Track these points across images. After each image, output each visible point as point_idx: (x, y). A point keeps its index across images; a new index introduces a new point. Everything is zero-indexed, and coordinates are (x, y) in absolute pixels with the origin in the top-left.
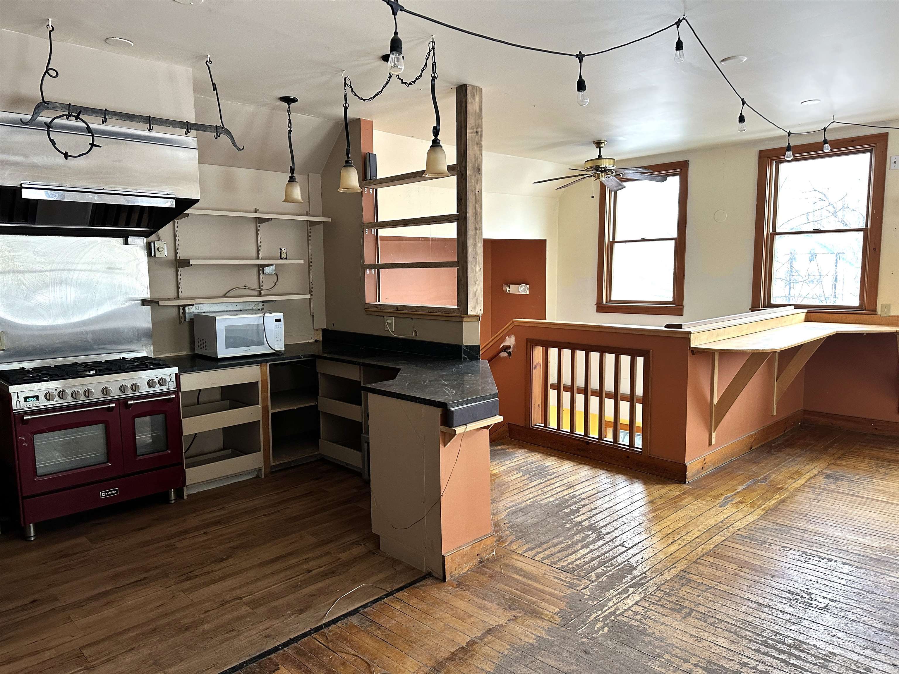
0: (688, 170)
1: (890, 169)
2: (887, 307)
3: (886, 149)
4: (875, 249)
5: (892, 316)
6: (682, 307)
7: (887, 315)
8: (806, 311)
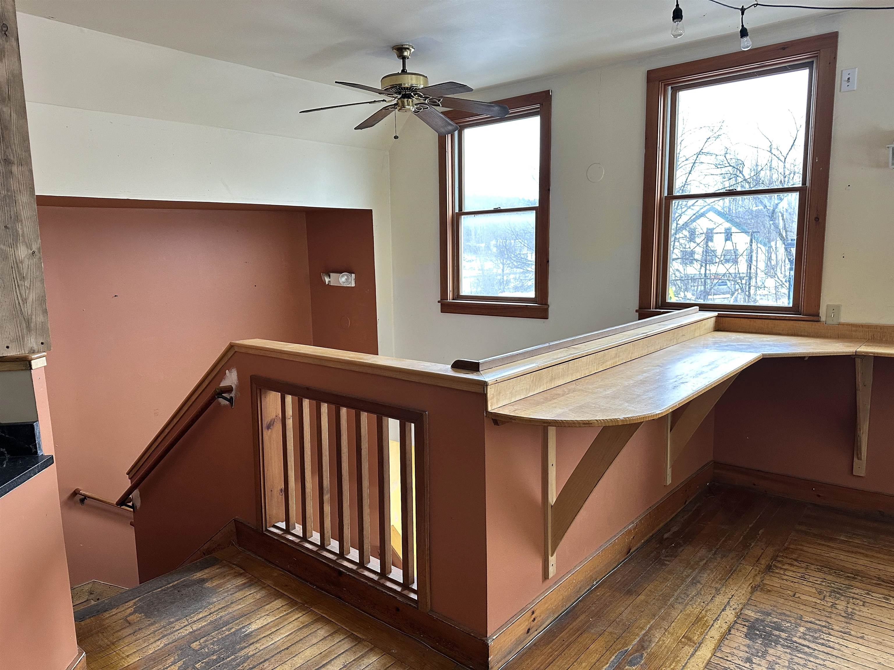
0: (550, 104)
1: (840, 91)
2: (836, 309)
3: (835, 58)
4: (817, 219)
5: (843, 324)
6: (546, 307)
7: (835, 322)
8: (716, 314)
